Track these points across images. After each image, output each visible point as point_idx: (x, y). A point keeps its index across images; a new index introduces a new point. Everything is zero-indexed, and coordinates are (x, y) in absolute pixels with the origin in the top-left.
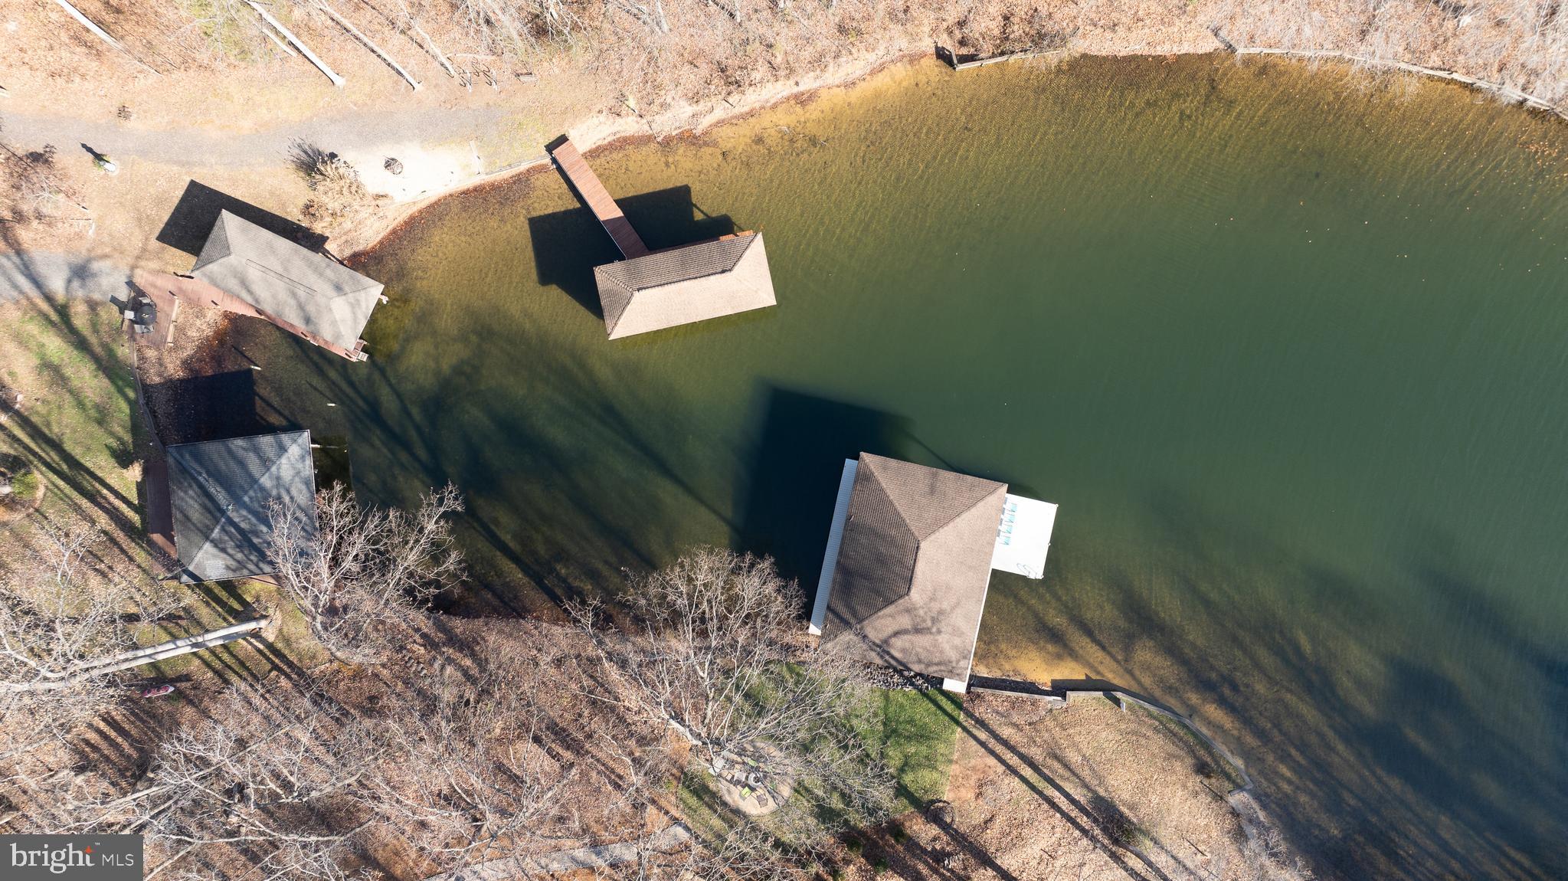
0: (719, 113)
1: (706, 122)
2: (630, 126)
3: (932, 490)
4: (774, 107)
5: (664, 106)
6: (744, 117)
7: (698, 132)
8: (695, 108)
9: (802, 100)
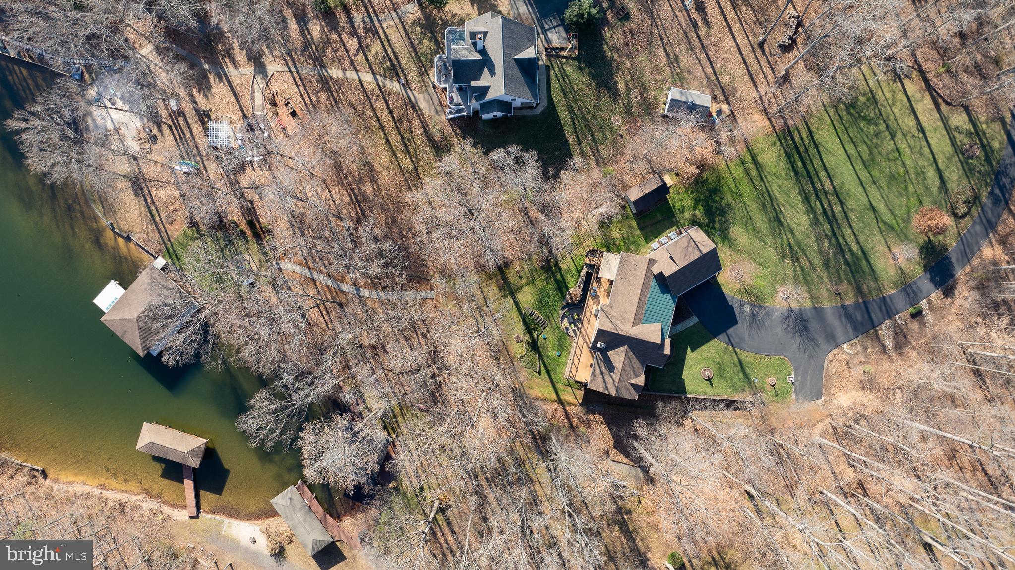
0: (134, 498)
1: (140, 497)
2: (167, 510)
3: (125, 332)
4: (114, 489)
5: (151, 510)
6: (126, 492)
7: (145, 495)
8: (141, 504)
9: (103, 487)
